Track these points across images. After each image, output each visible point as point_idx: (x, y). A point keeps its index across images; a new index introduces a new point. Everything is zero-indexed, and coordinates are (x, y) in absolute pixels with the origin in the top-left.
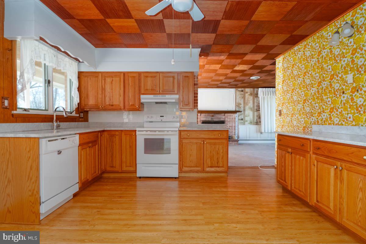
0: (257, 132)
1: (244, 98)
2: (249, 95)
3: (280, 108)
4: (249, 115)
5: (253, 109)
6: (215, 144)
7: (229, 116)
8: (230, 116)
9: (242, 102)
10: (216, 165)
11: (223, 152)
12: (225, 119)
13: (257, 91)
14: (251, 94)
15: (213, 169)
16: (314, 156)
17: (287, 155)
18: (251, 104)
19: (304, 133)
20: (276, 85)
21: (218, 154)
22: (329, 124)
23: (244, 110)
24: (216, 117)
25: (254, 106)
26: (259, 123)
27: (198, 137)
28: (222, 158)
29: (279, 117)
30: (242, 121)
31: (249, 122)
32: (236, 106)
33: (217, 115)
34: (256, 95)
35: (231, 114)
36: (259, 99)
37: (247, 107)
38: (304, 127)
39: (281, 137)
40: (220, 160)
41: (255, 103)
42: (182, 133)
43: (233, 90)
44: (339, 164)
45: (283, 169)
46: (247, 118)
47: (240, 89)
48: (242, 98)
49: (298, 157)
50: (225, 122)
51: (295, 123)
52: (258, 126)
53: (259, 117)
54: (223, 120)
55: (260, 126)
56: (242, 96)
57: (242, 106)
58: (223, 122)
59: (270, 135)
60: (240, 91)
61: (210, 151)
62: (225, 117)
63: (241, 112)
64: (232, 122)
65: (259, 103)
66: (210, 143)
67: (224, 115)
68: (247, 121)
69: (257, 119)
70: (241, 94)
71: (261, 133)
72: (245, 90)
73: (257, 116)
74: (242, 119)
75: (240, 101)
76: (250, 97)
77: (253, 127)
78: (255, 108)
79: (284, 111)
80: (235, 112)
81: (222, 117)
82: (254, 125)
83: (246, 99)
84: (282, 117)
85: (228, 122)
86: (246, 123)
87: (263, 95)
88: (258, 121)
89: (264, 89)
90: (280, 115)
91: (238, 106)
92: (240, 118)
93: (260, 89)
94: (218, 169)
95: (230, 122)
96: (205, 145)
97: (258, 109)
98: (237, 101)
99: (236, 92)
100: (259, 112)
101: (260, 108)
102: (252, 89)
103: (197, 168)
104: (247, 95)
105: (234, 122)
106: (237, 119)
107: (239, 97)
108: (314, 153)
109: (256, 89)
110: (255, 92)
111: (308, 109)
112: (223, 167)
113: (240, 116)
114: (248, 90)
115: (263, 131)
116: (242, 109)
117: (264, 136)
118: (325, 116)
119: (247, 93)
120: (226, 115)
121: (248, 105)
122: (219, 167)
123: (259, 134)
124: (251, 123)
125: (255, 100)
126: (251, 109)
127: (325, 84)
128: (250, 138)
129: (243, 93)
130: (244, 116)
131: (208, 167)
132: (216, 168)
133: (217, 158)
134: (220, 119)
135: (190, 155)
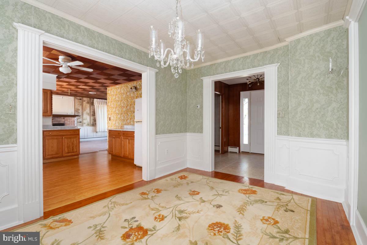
0: (93, 132)
1: (82, 105)
2: (87, 103)
3: (110, 116)
4: (87, 118)
5: (90, 114)
6: (70, 138)
7: (68, 119)
8: (70, 119)
9: (80, 108)
10: (72, 151)
11: (76, 143)
12: (65, 122)
13: (93, 101)
14: (88, 103)
15: (70, 154)
16: (122, 137)
17: (113, 139)
18: (88, 110)
19: (121, 129)
20: (107, 98)
21: (73, 144)
22: (130, 125)
23: (83, 114)
24: (56, 120)
25: (90, 112)
26: (95, 125)
27: (58, 135)
28: (76, 146)
29: (109, 121)
30: (81, 124)
31: (86, 124)
32: (75, 111)
33: (56, 118)
34: (92, 104)
35: (71, 118)
36: (94, 107)
37: (85, 113)
38: (121, 126)
39: (110, 132)
40: (74, 148)
41: (91, 109)
42: (45, 132)
43: (72, 98)
44: (129, 138)
45: (111, 146)
46: (84, 121)
47: (78, 98)
48: (81, 105)
49: (117, 139)
50: (65, 124)
51: (117, 124)
52: (94, 127)
53: (95, 120)
54: (63, 122)
55: (95, 127)
56: (81, 103)
57: (80, 111)
58: (63, 125)
59: (103, 133)
60: (78, 99)
61: (68, 143)
62: (64, 120)
63: (80, 116)
64: (71, 124)
65: (95, 110)
66: (67, 138)
67: (64, 119)
68: (85, 123)
69: (93, 122)
70: (80, 102)
71: (96, 132)
72: (83, 99)
73: (93, 120)
74: (81, 122)
75: (78, 108)
76: (87, 105)
77: (90, 128)
78: (92, 113)
79: (112, 118)
80: (74, 116)
81: (62, 120)
82: (90, 126)
83: (84, 106)
84: (111, 121)
85: (68, 124)
86: (84, 125)
87: (98, 104)
88: (94, 123)
89: (99, 100)
90: (110, 120)
91: (77, 111)
92: (79, 121)
93: (95, 100)
94: (73, 154)
95: (70, 124)
96: (63, 140)
97: (94, 114)
98: (76, 107)
99: (75, 100)
100: (94, 116)
101: (95, 114)
102: (89, 99)
103: (58, 155)
104: (84, 103)
105: (74, 124)
106: (76, 122)
107: (77, 104)
108: (123, 136)
109: (92, 99)
110: (92, 101)
111: (122, 118)
112: (76, 152)
113: (79, 120)
114: (85, 99)
115: (98, 131)
116: (80, 114)
117: (99, 134)
118: (129, 121)
119: (85, 101)
120: (66, 118)
121: (85, 111)
122: (73, 152)
123: (95, 133)
124: (88, 125)
125: (92, 108)
126: (88, 114)
127: (128, 107)
128: (87, 136)
129: (81, 101)
130: (83, 120)
131: (66, 153)
132: (71, 153)
133: (73, 147)
134: (60, 122)
135: (52, 147)
